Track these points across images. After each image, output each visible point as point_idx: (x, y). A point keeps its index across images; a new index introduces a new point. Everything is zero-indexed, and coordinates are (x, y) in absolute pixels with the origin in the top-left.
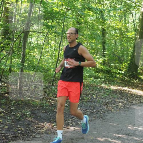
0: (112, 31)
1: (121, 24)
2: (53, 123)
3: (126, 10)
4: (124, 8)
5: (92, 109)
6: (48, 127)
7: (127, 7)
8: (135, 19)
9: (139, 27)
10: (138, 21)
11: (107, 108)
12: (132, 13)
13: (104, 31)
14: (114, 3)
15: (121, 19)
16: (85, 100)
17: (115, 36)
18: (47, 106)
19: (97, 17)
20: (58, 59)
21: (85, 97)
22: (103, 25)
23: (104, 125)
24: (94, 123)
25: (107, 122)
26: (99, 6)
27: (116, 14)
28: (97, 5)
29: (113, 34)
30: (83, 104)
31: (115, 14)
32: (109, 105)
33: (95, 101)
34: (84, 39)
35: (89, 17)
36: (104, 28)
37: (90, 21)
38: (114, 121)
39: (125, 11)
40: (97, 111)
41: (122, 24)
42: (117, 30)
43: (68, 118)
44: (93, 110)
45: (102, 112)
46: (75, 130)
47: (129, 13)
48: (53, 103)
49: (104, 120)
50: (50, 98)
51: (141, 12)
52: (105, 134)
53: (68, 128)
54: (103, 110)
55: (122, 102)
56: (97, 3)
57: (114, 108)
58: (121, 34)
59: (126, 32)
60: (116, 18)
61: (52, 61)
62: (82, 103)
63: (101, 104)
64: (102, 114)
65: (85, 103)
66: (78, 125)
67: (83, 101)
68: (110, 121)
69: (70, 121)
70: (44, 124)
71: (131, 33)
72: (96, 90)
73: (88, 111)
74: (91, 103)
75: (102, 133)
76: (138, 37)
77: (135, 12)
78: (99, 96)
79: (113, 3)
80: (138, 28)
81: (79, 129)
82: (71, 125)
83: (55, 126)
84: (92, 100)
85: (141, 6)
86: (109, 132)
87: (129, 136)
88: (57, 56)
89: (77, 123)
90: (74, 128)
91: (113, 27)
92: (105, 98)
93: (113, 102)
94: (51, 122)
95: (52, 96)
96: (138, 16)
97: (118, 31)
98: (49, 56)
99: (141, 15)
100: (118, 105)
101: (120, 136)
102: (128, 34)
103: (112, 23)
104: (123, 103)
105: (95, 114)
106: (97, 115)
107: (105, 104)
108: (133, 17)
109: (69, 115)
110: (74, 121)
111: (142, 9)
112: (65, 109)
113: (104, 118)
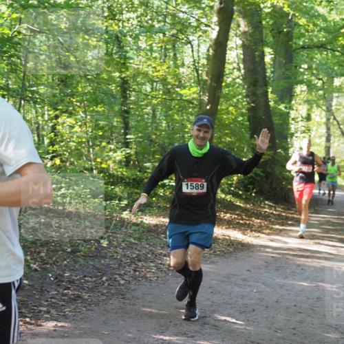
0: (144, 84)
1: (164, 68)
3: (177, 34)
4: (172, 29)
5: (99, 276)
7: (179, 27)
8: (199, 56)
9: (207, 76)
10: (205, 62)
11: (135, 271)
12: (190, 43)
13: (124, 85)
14: (149, 17)
15: (166, 56)
16: (82, 253)
17: (152, 97)
19: (107, 51)
21: (83, 246)
22: (123, 70)
23: (128, 313)
24: (104, 310)
25: (135, 305)
26: (111, 26)
27: (154, 45)
28: (107, 22)
29: (147, 91)
30: (76, 262)
31: (151, 45)
32: (140, 264)
33: (106, 253)
34: (78, 104)
36: (124, 77)
38: (152, 302)
39: (174, 38)
40: (111, 279)
41: (168, 68)
42: (157, 82)
43: (40, 299)
44: (102, 276)
45: (122, 282)
46: (57, 329)
47: (183, 41)
49: (128, 301)
51: (211, 40)
52: (130, 335)
53: (40, 325)
54: (126, 277)
56: (106, 17)
57: (153, 271)
58: (167, 92)
59: (178, 87)
60: (155, 55)
62: (74, 260)
63: (122, 261)
64: (123, 285)
65: (82, 261)
66: (64, 315)
67: (77, 256)
68: (141, 304)
69: (43, 306)
71: (189, 90)
72: (108, 228)
73: (90, 279)
74: (96, 260)
75: (122, 334)
76: (206, 99)
77: (199, 40)
78: (115, 243)
79: (146, 17)
80: (205, 77)
81: (66, 325)
82: (48, 316)
84: (99, 253)
85: (209, 26)
86: (139, 331)
87: (188, 337)
89: (61, 312)
90: (54, 323)
91: (147, 74)
92: (130, 246)
93: (149, 256)
96: (204, 49)
97: (159, 86)
99: (210, 46)
100: (161, 264)
101: (167, 338)
102: (183, 92)
103: (144, 66)
105: (106, 288)
106: (112, 289)
107: (131, 262)
108: (192, 51)
109: (42, 291)
110: (54, 307)
111: (213, 31)
112: (32, 276)
113: (128, 295)
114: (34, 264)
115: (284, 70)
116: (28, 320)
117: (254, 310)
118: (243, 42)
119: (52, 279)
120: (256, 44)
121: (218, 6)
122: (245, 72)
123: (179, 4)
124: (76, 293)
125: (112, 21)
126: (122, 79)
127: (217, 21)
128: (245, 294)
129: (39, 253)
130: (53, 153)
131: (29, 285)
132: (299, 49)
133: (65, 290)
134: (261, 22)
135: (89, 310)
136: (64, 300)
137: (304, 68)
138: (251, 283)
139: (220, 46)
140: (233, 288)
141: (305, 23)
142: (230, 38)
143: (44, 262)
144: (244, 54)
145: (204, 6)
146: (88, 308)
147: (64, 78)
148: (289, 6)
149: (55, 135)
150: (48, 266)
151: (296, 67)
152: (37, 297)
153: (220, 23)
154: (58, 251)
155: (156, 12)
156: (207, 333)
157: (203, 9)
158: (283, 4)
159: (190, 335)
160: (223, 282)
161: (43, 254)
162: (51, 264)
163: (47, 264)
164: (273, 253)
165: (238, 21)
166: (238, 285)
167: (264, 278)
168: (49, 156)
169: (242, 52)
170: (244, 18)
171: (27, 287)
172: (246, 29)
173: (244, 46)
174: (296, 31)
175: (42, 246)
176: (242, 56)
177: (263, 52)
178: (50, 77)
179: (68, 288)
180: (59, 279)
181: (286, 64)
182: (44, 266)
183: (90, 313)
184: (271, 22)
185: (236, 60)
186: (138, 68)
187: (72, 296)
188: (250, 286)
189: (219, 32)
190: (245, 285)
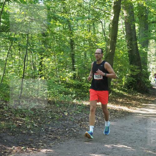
0: (80, 42)
1: (90, 34)
2: (22, 146)
3: (95, 18)
5: (64, 129)
6: (16, 151)
7: (96, 15)
8: (105, 28)
9: (109, 37)
10: (108, 30)
11: (81, 126)
12: (101, 22)
13: (72, 43)
15: (90, 29)
16: (56, 119)
17: (84, 47)
18: (14, 128)
19: (63, 28)
20: (24, 75)
21: (56, 115)
22: (71, 36)
23: (78, 145)
24: (68, 144)
25: (81, 141)
26: (65, 16)
28: (63, 14)
29: (82, 45)
30: (54, 123)
31: (83, 24)
32: (82, 123)
33: (67, 118)
34: (51, 52)
35: (55, 28)
36: (72, 39)
37: (57, 32)
39: (94, 20)
40: (70, 130)
43: (39, 139)
44: (66, 129)
45: (75, 131)
46: (47, 152)
47: (98, 22)
48: (20, 125)
49: (78, 139)
50: (17, 118)
51: (110, 20)
52: (80, 154)
53: (40, 151)
54: (77, 129)
55: (96, 118)
56: (63, 12)
58: (91, 45)
59: (96, 43)
60: (85, 28)
61: (17, 77)
62: (53, 122)
63: (74, 122)
64: (75, 132)
65: (56, 122)
66: (50, 146)
67: (54, 120)
68: (84, 140)
70: (12, 148)
71: (101, 44)
72: (67, 107)
73: (60, 130)
74: (63, 121)
76: (109, 47)
77: (104, 21)
78: (71, 114)
79: (81, 11)
80: (109, 38)
81: (51, 150)
82: (43, 147)
83: (24, 149)
84: (64, 118)
85: (110, 14)
86: (84, 152)
87: (106, 155)
88: (23, 72)
89: (48, 145)
90: (46, 150)
91: (82, 37)
92: (78, 115)
93: (87, 119)
94: (20, 145)
95: (20, 116)
96: (107, 25)
97: (87, 42)
98: (13, 72)
99: (110, 23)
102: (98, 45)
103: (81, 34)
104: (98, 119)
105: (68, 134)
106: (70, 134)
107: (79, 122)
108: (102, 26)
109: (39, 136)
110: (45, 143)
111: (112, 17)
112: (35, 129)
113: (78, 137)
114: (35, 124)
115: (144, 33)
116: (34, 149)
117: (135, 142)
118: (125, 21)
119: (44, 130)
120: (131, 21)
121: (114, 5)
122: (126, 35)
123: (95, 5)
124: (55, 136)
125: (66, 14)
126: (71, 40)
127: (113, 12)
128: (131, 135)
129: (37, 119)
130: (41, 74)
131: (33, 133)
132: (151, 23)
133: (50, 135)
134: (133, 11)
135: (61, 144)
136: (49, 140)
137: (153, 32)
138: (133, 130)
139: (115, 23)
140: (125, 132)
141: (154, 11)
142: (119, 19)
143: (40, 123)
144: (125, 27)
145: (106, 5)
146: (60, 143)
147: (45, 41)
148: (146, 4)
149: (42, 66)
150: (41, 125)
151: (150, 31)
152: (37, 139)
153: (115, 13)
154: (46, 118)
155: (85, 9)
156: (115, 153)
157: (106, 7)
158: (143, 3)
159: (107, 154)
160: (121, 129)
161: (39, 120)
162: (43, 124)
163: (41, 124)
164: (142, 116)
165: (123, 12)
166: (128, 131)
167: (139, 127)
168: (39, 76)
169: (124, 26)
170: (125, 10)
171: (33, 134)
172: (126, 15)
173: (126, 23)
174: (149, 15)
175: (38, 116)
176: (125, 28)
177: (135, 25)
178: (38, 40)
179: (51, 134)
180: (47, 130)
181: (145, 30)
182: (40, 125)
183: (61, 145)
184: (138, 11)
185: (122, 29)
186: (78, 35)
187: (53, 138)
188: (133, 131)
189: (114, 17)
190: (131, 131)
